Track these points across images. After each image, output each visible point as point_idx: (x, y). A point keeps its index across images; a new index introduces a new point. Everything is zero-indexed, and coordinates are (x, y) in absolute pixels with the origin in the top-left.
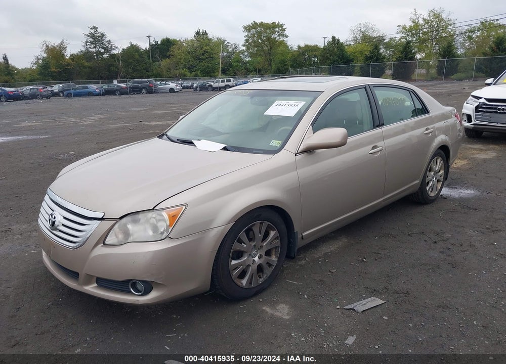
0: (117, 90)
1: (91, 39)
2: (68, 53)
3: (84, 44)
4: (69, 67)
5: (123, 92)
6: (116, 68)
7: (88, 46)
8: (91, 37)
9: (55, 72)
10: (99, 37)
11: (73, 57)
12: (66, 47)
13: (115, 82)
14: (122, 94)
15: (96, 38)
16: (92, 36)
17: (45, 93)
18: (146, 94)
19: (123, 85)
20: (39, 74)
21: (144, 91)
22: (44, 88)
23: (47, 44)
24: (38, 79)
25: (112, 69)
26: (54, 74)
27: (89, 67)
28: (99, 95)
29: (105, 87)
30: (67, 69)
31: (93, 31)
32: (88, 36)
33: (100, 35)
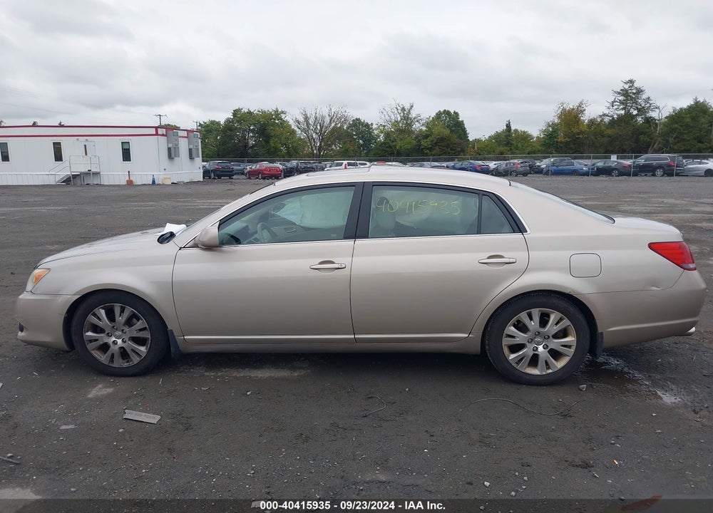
0: (616, 169)
1: (622, 98)
2: (586, 117)
3: (608, 105)
4: (581, 136)
5: (624, 172)
6: (648, 136)
7: (616, 107)
8: (623, 95)
9: (561, 142)
10: (634, 94)
11: (592, 122)
12: (585, 110)
13: (614, 158)
14: (621, 174)
15: (630, 95)
16: (625, 93)
17: (521, 169)
18: (662, 176)
19: (628, 162)
20: (541, 145)
21: (659, 172)
22: (522, 163)
23: (564, 106)
24: (539, 151)
25: (642, 139)
26: (561, 145)
27: (609, 136)
28: (586, 174)
29: (600, 164)
30: (578, 138)
31: (627, 87)
32: (619, 93)
33: (634, 91)
